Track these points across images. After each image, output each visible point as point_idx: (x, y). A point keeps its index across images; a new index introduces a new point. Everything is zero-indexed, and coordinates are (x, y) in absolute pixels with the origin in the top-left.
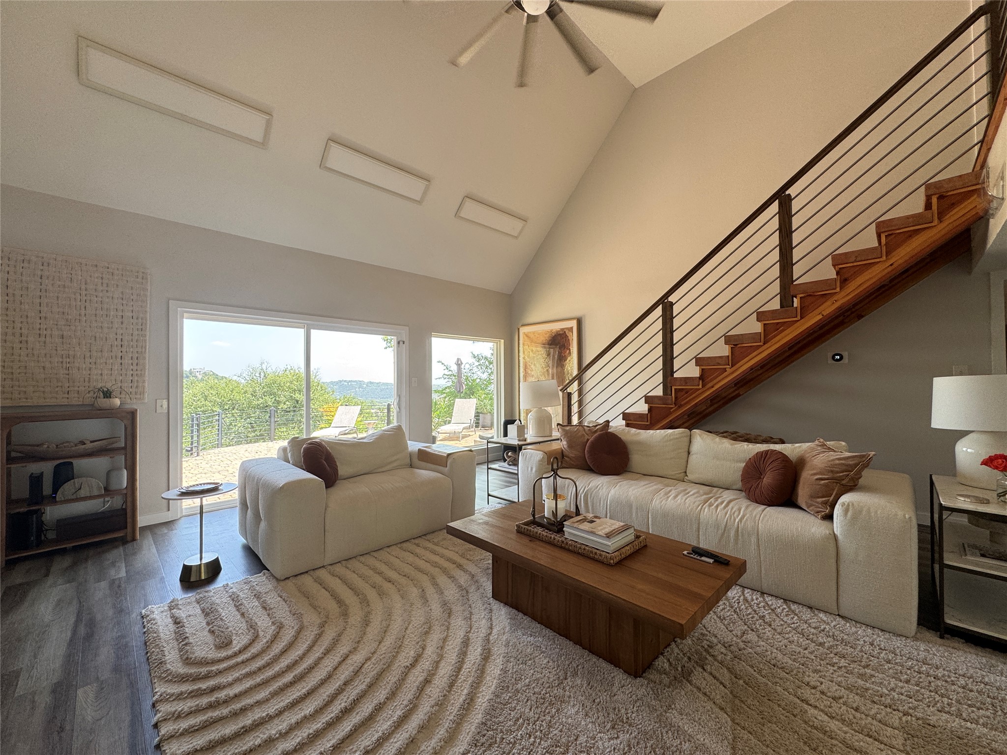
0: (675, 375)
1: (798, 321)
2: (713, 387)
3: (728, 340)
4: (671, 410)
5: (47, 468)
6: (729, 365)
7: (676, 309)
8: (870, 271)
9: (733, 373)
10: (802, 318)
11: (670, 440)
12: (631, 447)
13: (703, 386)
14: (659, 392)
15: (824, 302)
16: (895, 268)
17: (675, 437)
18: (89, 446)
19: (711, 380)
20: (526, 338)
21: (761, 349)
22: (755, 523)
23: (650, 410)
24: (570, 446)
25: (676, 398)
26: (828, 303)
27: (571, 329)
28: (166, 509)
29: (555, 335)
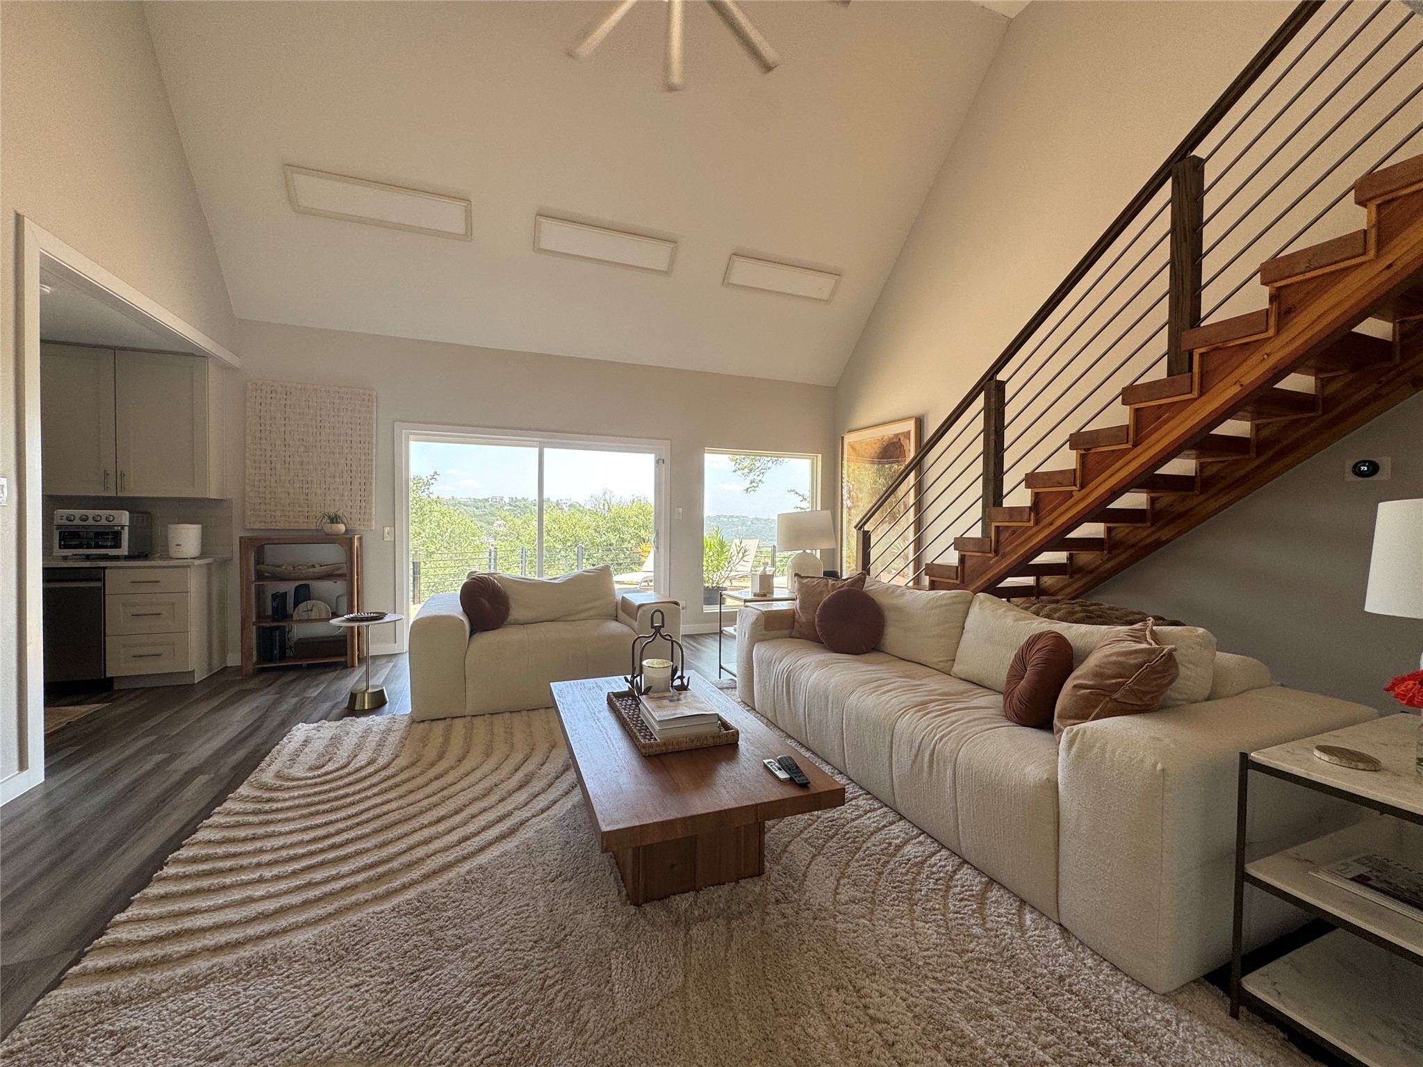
0: (1007, 503)
1: (1195, 400)
2: (1051, 524)
3: (1076, 441)
4: (991, 562)
5: (289, 587)
6: (1075, 485)
7: (1009, 391)
8: (1340, 286)
9: (1083, 499)
10: (1201, 394)
11: (937, 607)
12: (890, 616)
13: (1037, 523)
14: (977, 532)
15: (1245, 361)
16: (1396, 274)
17: (944, 602)
18: (317, 569)
19: (1051, 512)
20: (851, 450)
21: (1129, 457)
22: (958, 745)
23: (962, 559)
25: (998, 541)
26: (1255, 359)
27: (908, 435)
28: (393, 641)
29: (887, 445)
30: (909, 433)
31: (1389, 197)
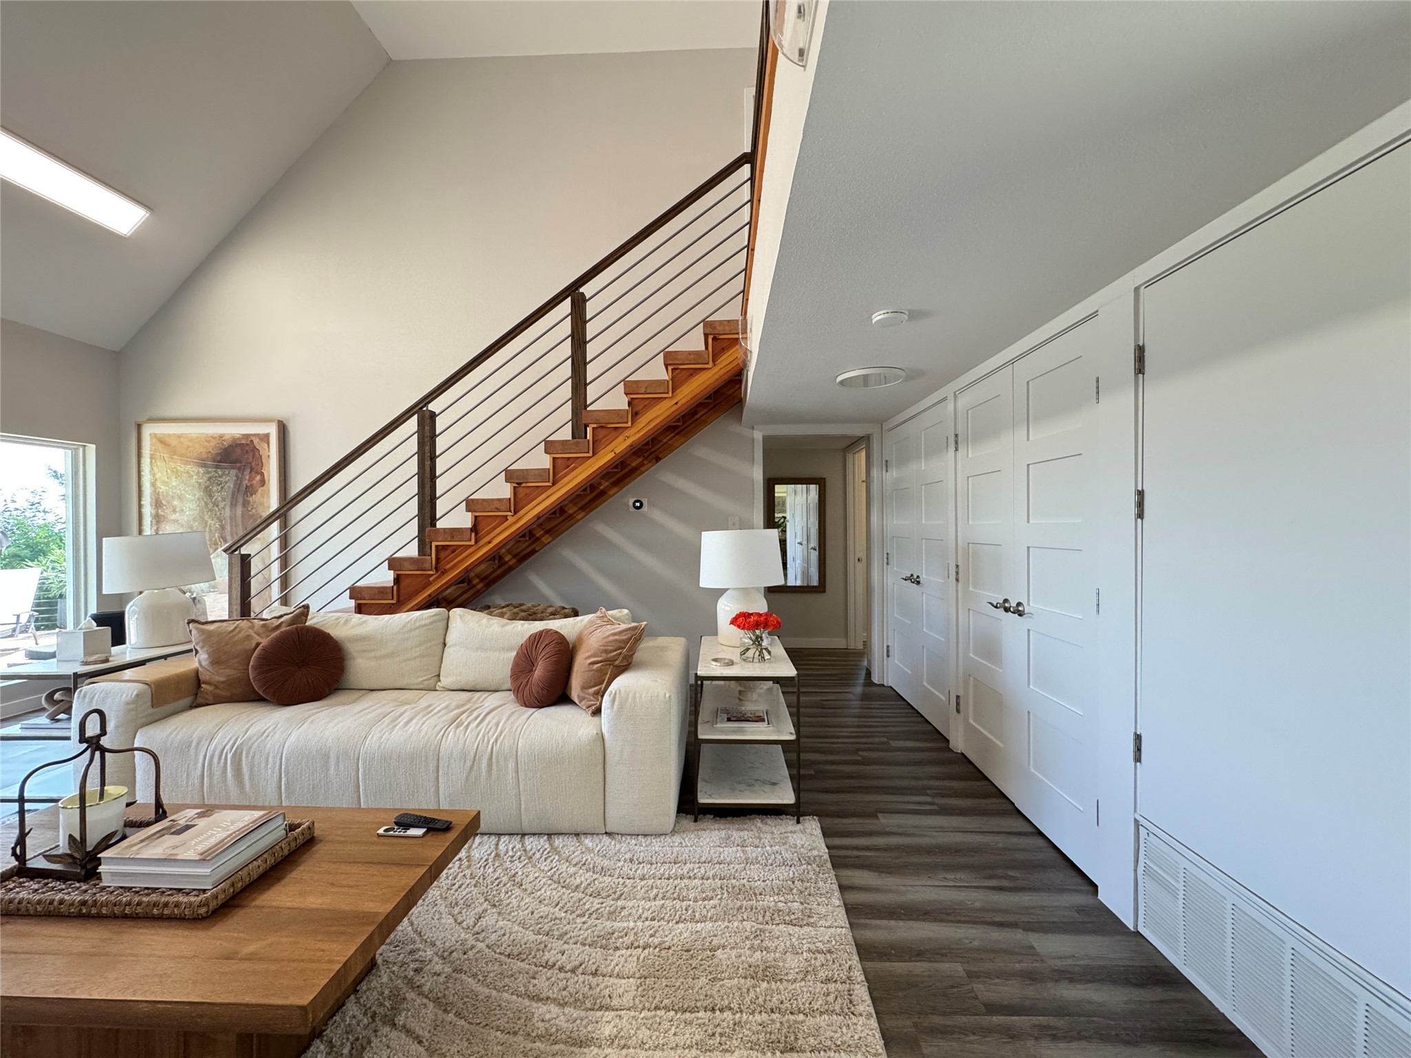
0: (439, 525)
1: (590, 457)
2: (490, 542)
3: (510, 475)
4: (431, 579)
6: (510, 511)
7: (440, 424)
8: (658, 407)
9: (515, 523)
10: (594, 454)
11: (415, 629)
12: (352, 648)
13: (476, 542)
14: (412, 551)
15: (617, 437)
16: (680, 408)
17: (424, 622)
19: (489, 533)
20: (159, 446)
21: (549, 492)
22: (514, 739)
23: (397, 580)
24: (216, 661)
25: (438, 560)
26: (621, 439)
27: (266, 438)
29: (230, 446)
30: (267, 436)
31: (676, 367)
